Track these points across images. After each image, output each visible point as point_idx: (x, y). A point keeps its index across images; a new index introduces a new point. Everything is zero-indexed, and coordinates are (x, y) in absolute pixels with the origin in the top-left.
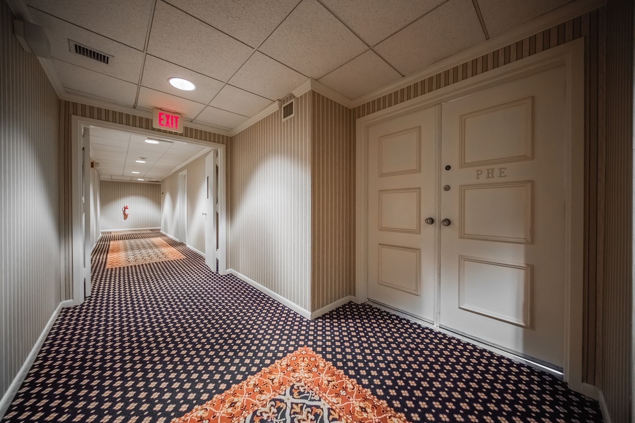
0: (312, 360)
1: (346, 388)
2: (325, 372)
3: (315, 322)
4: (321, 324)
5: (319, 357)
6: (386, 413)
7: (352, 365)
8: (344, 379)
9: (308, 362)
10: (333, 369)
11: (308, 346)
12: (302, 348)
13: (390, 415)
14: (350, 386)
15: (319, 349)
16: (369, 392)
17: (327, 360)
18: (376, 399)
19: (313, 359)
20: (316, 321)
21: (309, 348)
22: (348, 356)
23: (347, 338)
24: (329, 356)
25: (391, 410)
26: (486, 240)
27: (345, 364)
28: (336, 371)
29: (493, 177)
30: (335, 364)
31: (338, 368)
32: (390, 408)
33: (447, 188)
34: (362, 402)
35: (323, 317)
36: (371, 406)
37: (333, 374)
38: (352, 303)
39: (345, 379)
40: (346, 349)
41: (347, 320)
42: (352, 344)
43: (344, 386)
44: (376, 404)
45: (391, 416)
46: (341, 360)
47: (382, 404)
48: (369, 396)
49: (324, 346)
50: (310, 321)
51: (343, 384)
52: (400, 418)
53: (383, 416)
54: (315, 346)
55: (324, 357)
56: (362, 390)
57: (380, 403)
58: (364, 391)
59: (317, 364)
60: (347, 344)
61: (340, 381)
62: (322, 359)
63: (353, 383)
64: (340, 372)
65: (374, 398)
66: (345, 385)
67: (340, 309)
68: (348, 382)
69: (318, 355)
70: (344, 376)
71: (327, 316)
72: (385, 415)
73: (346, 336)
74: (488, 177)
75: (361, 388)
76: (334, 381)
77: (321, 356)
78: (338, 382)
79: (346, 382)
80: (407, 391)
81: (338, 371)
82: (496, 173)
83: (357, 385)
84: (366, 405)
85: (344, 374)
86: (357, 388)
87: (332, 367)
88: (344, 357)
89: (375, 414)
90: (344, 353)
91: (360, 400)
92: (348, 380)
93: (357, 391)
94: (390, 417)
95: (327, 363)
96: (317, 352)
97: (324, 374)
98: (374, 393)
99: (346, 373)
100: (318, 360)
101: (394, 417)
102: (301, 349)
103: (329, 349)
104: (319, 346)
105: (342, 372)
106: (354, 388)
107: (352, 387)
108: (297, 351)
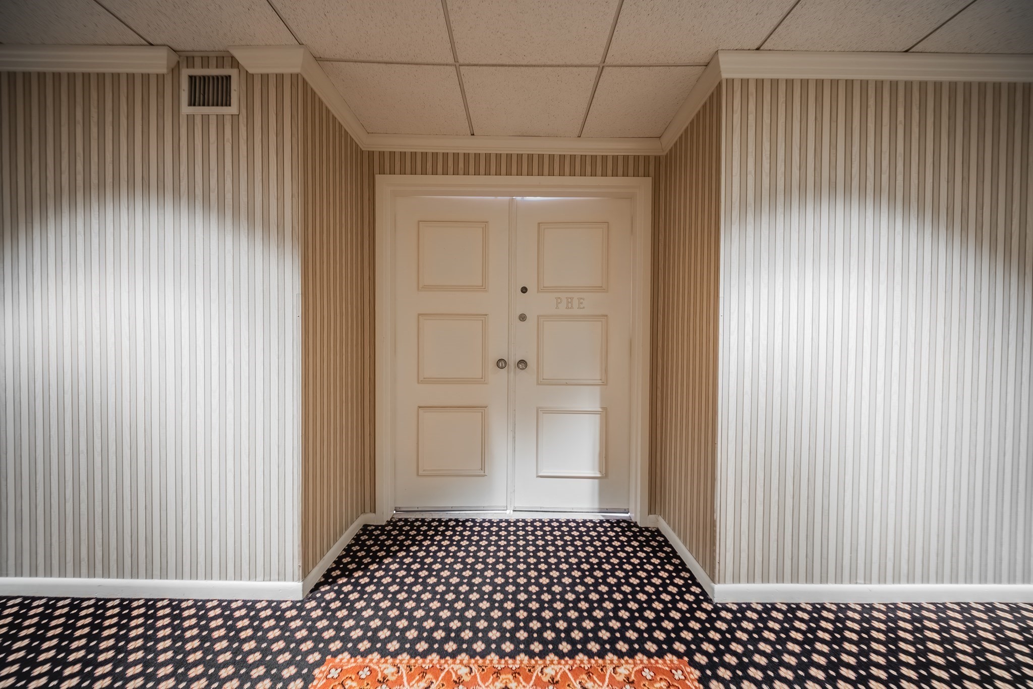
0: (363, 676)
1: (459, 678)
2: (405, 679)
3: (315, 598)
4: (332, 595)
5: (375, 661)
6: (534, 671)
7: (443, 634)
8: (446, 666)
9: (358, 684)
10: (416, 662)
11: (335, 654)
12: (323, 668)
13: (539, 669)
14: (463, 671)
15: (364, 645)
16: (493, 657)
17: (395, 655)
18: (510, 661)
19: (364, 674)
20: (318, 595)
21: (340, 657)
22: (425, 624)
23: (403, 593)
24: (393, 646)
25: (536, 662)
26: (567, 384)
27: (431, 640)
28: (424, 662)
29: (572, 307)
30: (414, 653)
31: (424, 655)
32: (534, 658)
33: (523, 318)
34: (497, 680)
35: (328, 578)
36: (511, 677)
37: (424, 673)
38: (370, 528)
39: (449, 665)
40: (415, 614)
41: (380, 563)
42: (418, 600)
43: (454, 678)
44: (514, 669)
45: (542, 669)
46: (419, 639)
47: (521, 662)
48: (499, 663)
49: (370, 634)
50: (303, 602)
51: (451, 677)
52: (552, 662)
53: (534, 678)
54: (350, 645)
55: (384, 653)
56: (484, 662)
57: (518, 662)
58: (488, 662)
59: (380, 677)
60: (410, 605)
61: (443, 674)
62: (383, 660)
63: (465, 662)
64: (431, 661)
65: (506, 662)
66: (454, 675)
67: (354, 549)
68: (456, 667)
69: (370, 657)
70: (443, 661)
71: (334, 574)
72: (535, 674)
73: (399, 592)
74: (567, 308)
75: (481, 661)
76: (432, 683)
77: (376, 656)
78: (440, 679)
79: (453, 668)
80: (535, 619)
81: (428, 661)
82: (575, 303)
83: (473, 661)
84: (504, 681)
85: (441, 658)
86: (476, 666)
87: (413, 661)
88: (420, 629)
89: (524, 683)
90: (415, 624)
91: (491, 680)
92: (454, 663)
93: (479, 670)
94: (542, 672)
95: (397, 661)
96: (364, 654)
97: (406, 683)
98: (502, 655)
99: (443, 654)
100: (376, 667)
101: (546, 667)
102: (321, 672)
103: (384, 634)
104: (360, 639)
105: (435, 657)
106: (471, 669)
107: (468, 670)
108: (315, 683)
